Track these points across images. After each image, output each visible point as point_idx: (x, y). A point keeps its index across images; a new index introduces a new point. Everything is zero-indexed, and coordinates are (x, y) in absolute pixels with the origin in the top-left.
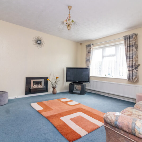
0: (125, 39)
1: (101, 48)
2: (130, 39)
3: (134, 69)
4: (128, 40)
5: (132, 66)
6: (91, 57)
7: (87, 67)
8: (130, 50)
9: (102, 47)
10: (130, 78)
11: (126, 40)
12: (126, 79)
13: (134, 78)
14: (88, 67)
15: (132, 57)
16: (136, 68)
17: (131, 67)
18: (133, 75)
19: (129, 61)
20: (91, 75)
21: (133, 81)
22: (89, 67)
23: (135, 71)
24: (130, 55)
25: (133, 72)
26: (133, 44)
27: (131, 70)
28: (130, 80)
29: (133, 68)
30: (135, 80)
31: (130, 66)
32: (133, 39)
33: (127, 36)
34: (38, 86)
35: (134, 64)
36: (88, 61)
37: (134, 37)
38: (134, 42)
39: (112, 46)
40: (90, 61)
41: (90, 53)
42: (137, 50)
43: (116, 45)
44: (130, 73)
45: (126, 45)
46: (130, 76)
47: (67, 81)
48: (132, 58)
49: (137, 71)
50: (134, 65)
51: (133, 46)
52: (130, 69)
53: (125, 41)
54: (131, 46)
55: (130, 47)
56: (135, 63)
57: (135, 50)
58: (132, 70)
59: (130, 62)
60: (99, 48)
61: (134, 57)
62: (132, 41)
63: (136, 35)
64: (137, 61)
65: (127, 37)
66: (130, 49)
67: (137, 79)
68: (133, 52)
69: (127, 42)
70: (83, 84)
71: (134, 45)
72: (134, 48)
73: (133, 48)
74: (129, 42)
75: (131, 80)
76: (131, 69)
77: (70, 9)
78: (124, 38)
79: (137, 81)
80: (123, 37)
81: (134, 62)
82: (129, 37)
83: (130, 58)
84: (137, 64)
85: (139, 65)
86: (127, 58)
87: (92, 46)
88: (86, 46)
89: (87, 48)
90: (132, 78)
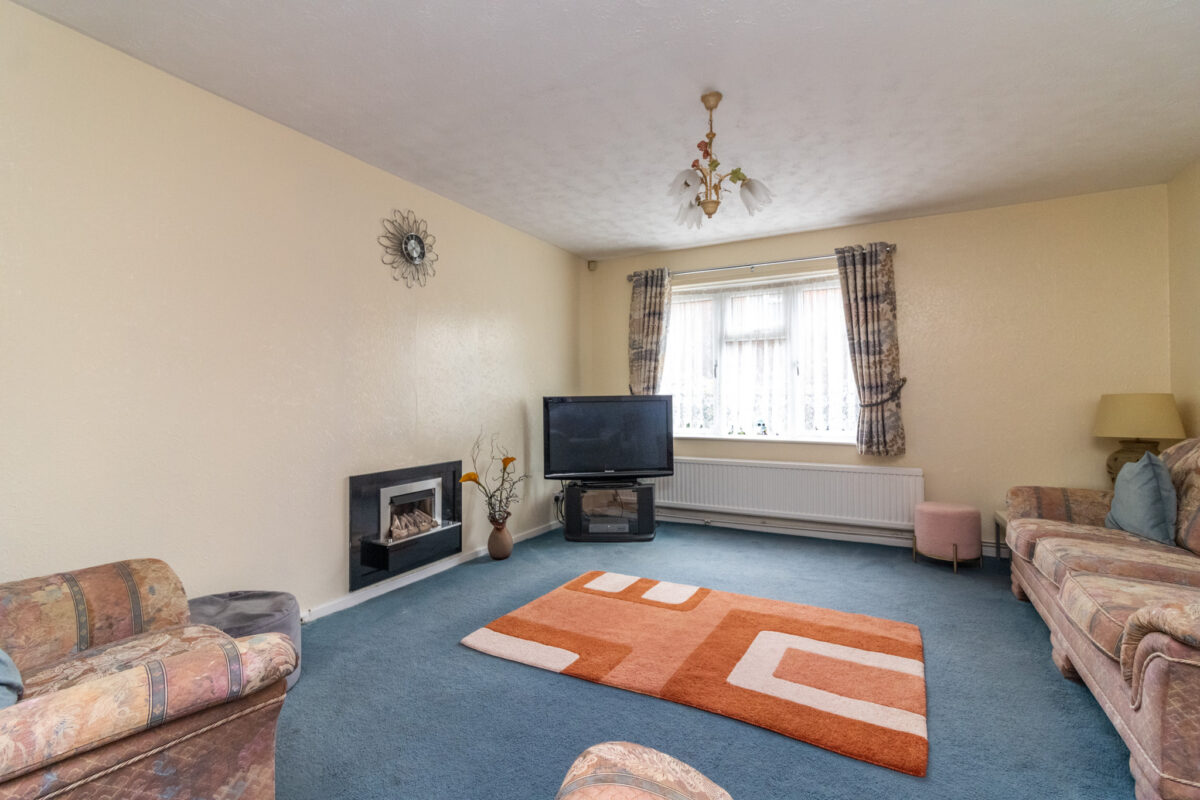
0: (844, 265)
1: (709, 292)
2: (868, 268)
3: (887, 400)
4: (859, 268)
5: (878, 388)
6: (665, 338)
7: (645, 393)
8: (870, 317)
9: (716, 291)
10: (875, 440)
11: (850, 269)
12: (854, 446)
13: (889, 437)
14: (651, 394)
15: (880, 345)
16: (895, 396)
17: (874, 390)
18: (887, 428)
19: (865, 364)
20: (678, 431)
21: (887, 452)
22: (654, 388)
23: (891, 405)
24: (871, 338)
25: (887, 414)
26: (882, 289)
27: (877, 404)
28: (874, 448)
29: (886, 396)
30: (895, 448)
31: (870, 387)
32: (879, 266)
33: (852, 249)
34: (415, 524)
35: (886, 379)
36: (645, 356)
37: (881, 257)
38: (886, 279)
39: (769, 286)
40: (660, 357)
41: (660, 319)
42: (895, 316)
43: (789, 284)
44: (874, 415)
45: (848, 292)
46: (874, 429)
48: (880, 352)
49: (898, 406)
50: (888, 384)
51: (881, 298)
52: (871, 397)
53: (846, 273)
54: (872, 297)
55: (869, 303)
56: (891, 375)
57: (889, 315)
58: (883, 402)
59: (872, 371)
60: (699, 293)
61: (885, 348)
62: (877, 276)
63: (891, 250)
64: (895, 363)
65: (853, 255)
66: (869, 310)
67: (900, 442)
68: (884, 324)
69: (855, 279)
70: (639, 480)
71: (886, 293)
72: (884, 306)
73: (881, 305)
74: (864, 278)
75: (881, 448)
76: (875, 397)
77: (710, 109)
78: (839, 259)
79: (901, 451)
80: (834, 252)
81: (887, 370)
82: (864, 256)
83: (871, 349)
84: (895, 375)
85: (904, 380)
86: (855, 349)
87: (667, 281)
88: (630, 278)
89: (638, 290)
90: (881, 439)
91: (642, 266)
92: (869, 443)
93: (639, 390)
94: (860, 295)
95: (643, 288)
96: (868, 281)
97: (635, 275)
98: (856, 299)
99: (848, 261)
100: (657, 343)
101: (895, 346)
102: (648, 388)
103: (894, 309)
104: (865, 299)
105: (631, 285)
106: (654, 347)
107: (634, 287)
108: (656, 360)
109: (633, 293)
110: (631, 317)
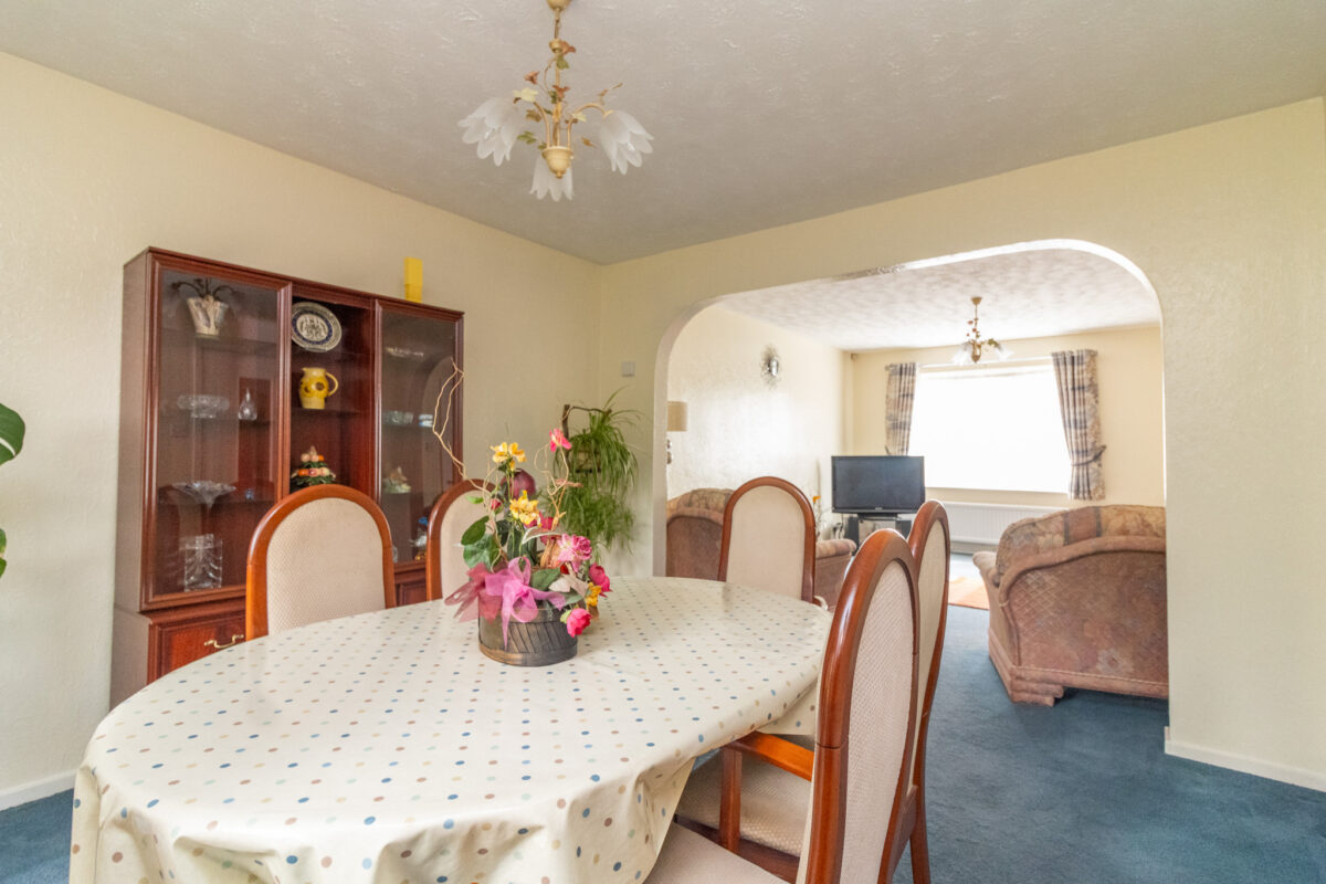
0: (1058, 364)
2: (1076, 367)
3: (1091, 461)
4: (1069, 367)
5: (1085, 452)
6: (916, 413)
7: (900, 454)
8: (1077, 402)
10: (1081, 489)
11: (1062, 367)
12: (1065, 494)
13: (1092, 488)
14: (905, 454)
15: (1085, 422)
16: (1097, 457)
17: (1080, 454)
18: (1090, 481)
19: (1073, 436)
20: (928, 483)
21: (1091, 498)
22: (907, 450)
23: (1094, 465)
24: (1078, 417)
25: (1090, 471)
26: (1086, 383)
27: (1083, 464)
28: (1081, 495)
29: (1090, 458)
30: (1097, 495)
31: (1078, 452)
32: (1084, 367)
33: (1064, 353)
35: (1089, 446)
36: (898, 426)
37: (1086, 360)
38: (1090, 376)
40: (911, 427)
41: (912, 399)
42: (1097, 402)
44: (1080, 472)
45: (1061, 384)
46: (1080, 482)
47: (836, 508)
48: (1085, 427)
49: (1100, 465)
50: (1092, 450)
51: (1086, 389)
52: (1079, 460)
53: (1059, 370)
54: (1079, 388)
55: (1077, 392)
56: (1094, 443)
57: (1093, 401)
58: (1087, 463)
59: (1079, 441)
61: (1089, 424)
62: (1083, 373)
63: (1093, 355)
64: (1097, 434)
65: (1065, 358)
66: (1077, 397)
67: (1101, 491)
68: (1088, 407)
69: (1066, 374)
70: (899, 516)
71: (1090, 385)
72: (1088, 395)
73: (1086, 394)
74: (1073, 374)
75: (1086, 495)
76: (1081, 459)
78: (1054, 360)
79: (1102, 497)
80: (1050, 355)
81: (1090, 440)
82: (1073, 358)
83: (1078, 425)
84: (1097, 444)
85: (1104, 447)
86: (1066, 425)
87: (917, 372)
88: (887, 368)
89: (893, 377)
90: (1086, 489)
91: (898, 360)
92: (1077, 492)
93: (895, 452)
94: (1070, 387)
95: (898, 377)
96: (1076, 377)
97: (891, 366)
98: (1067, 389)
99: (1061, 362)
100: (910, 417)
101: (1097, 422)
102: (903, 450)
103: (1096, 396)
104: (1074, 389)
105: (888, 373)
106: (907, 420)
107: (890, 375)
108: (909, 429)
109: (889, 380)
110: (887, 397)
